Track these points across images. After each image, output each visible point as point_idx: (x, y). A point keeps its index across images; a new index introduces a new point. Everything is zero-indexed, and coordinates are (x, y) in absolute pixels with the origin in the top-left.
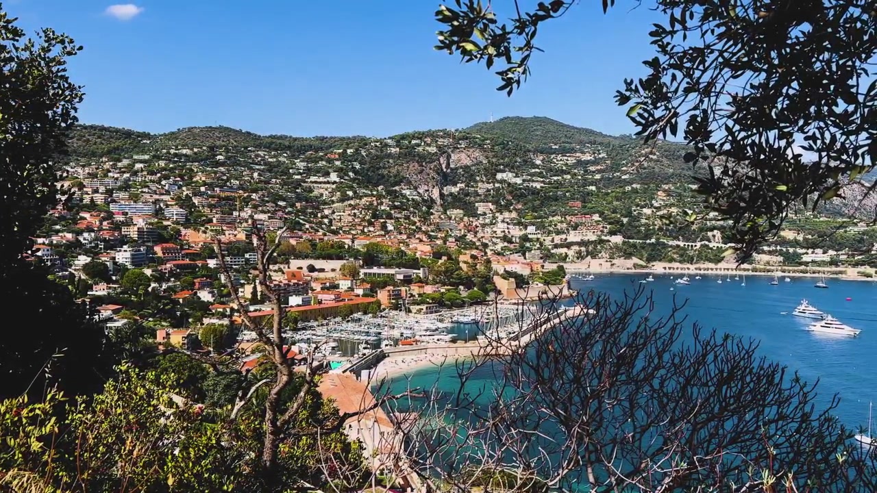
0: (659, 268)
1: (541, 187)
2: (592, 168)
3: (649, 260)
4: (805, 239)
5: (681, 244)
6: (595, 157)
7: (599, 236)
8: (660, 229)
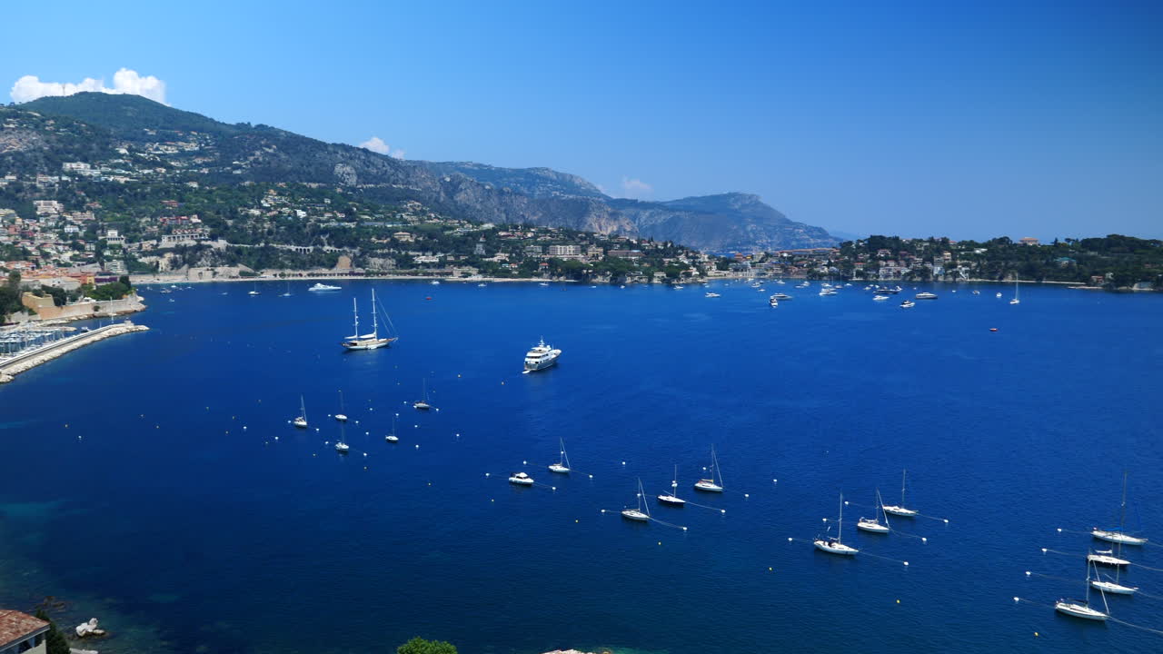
0: (268, 275)
1: (126, 182)
2: (199, 161)
3: (257, 268)
4: (417, 241)
5: (293, 248)
6: (201, 148)
7: (198, 241)
8: (270, 232)
